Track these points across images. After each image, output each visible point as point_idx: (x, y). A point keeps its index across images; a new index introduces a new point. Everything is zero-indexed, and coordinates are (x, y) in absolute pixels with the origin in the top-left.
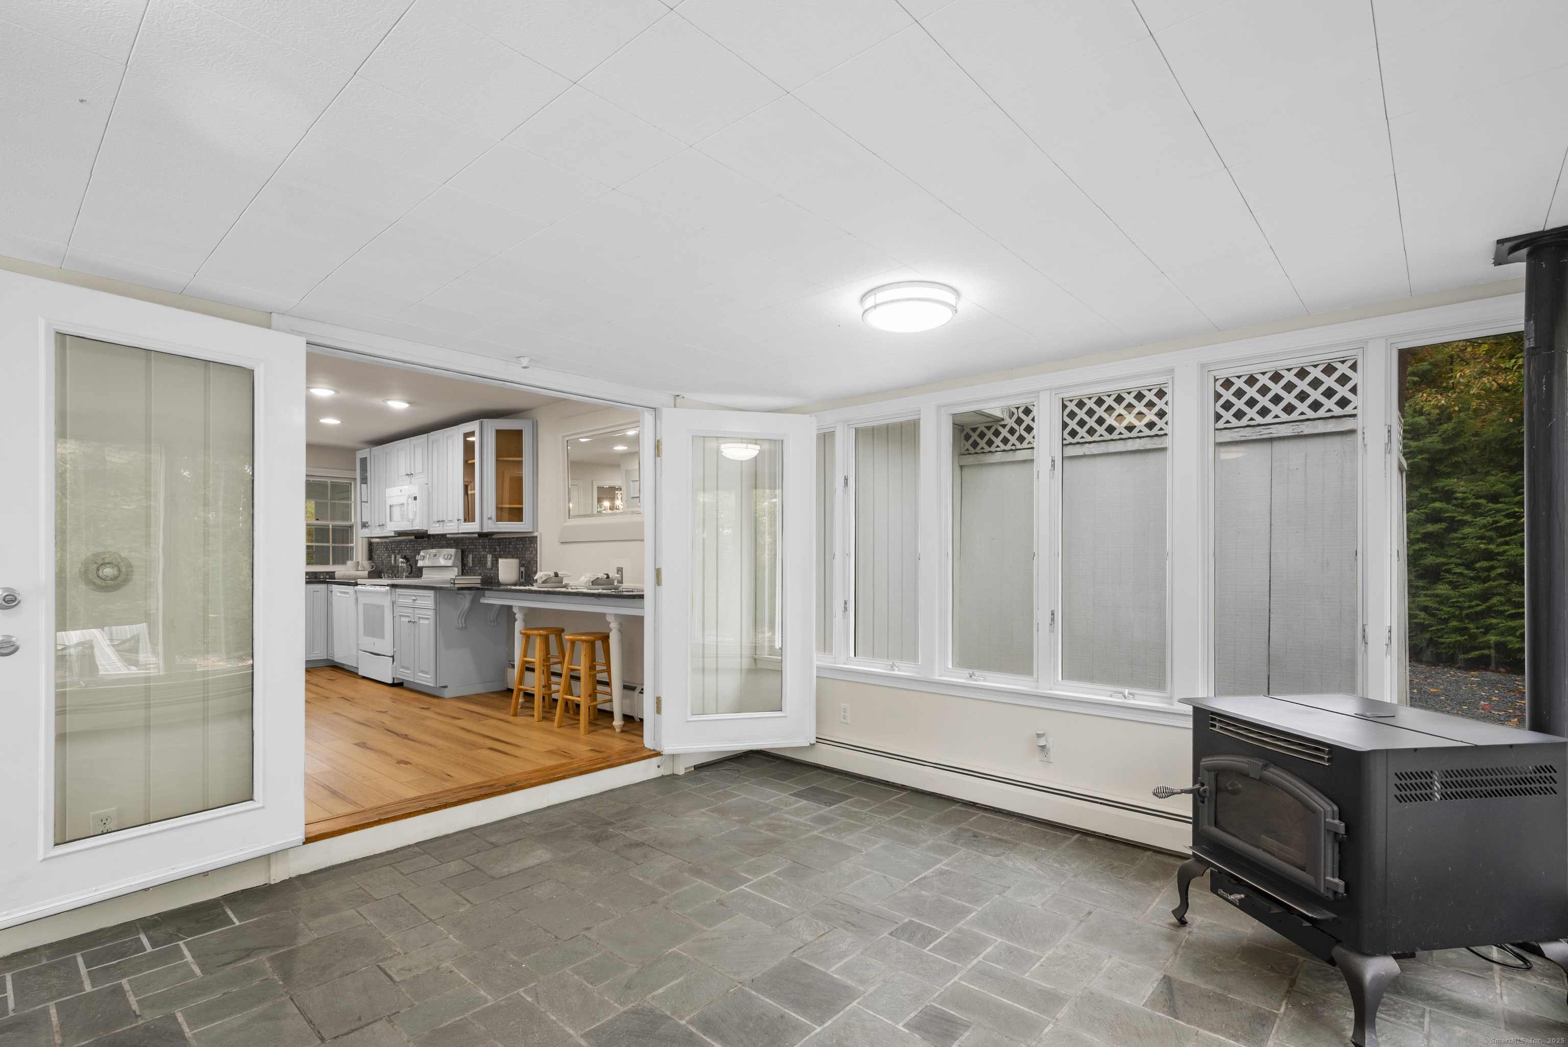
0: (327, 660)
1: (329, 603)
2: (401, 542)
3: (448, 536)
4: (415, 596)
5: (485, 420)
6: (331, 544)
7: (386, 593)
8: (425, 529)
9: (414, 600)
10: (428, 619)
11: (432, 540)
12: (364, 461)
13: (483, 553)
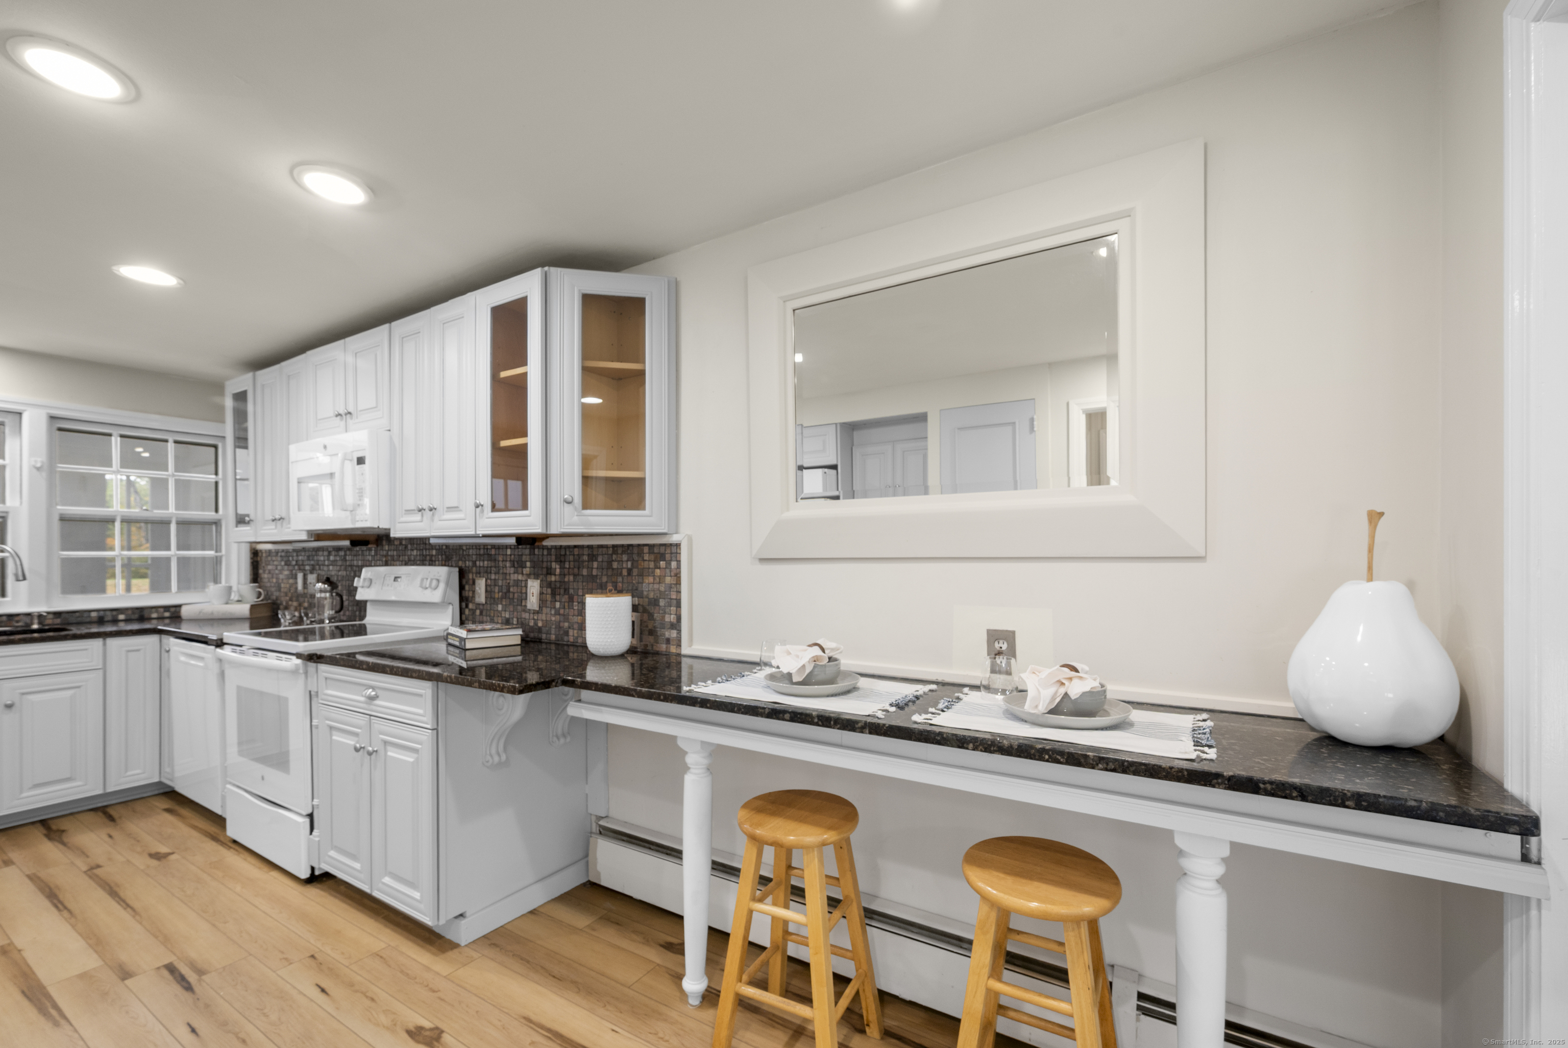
0: (160, 784)
1: (163, 673)
2: (317, 550)
3: (432, 541)
4: (373, 688)
5: (554, 271)
6: (173, 552)
7: (294, 672)
8: (384, 525)
9: (372, 698)
10: (415, 751)
11: (386, 547)
12: (241, 397)
13: (515, 577)
